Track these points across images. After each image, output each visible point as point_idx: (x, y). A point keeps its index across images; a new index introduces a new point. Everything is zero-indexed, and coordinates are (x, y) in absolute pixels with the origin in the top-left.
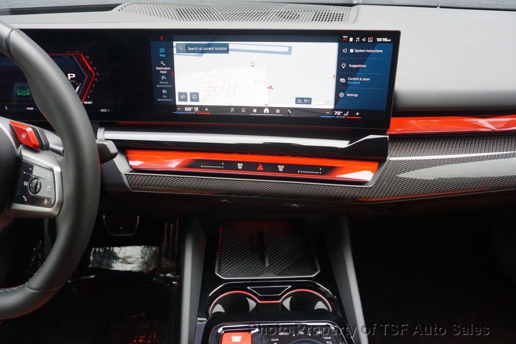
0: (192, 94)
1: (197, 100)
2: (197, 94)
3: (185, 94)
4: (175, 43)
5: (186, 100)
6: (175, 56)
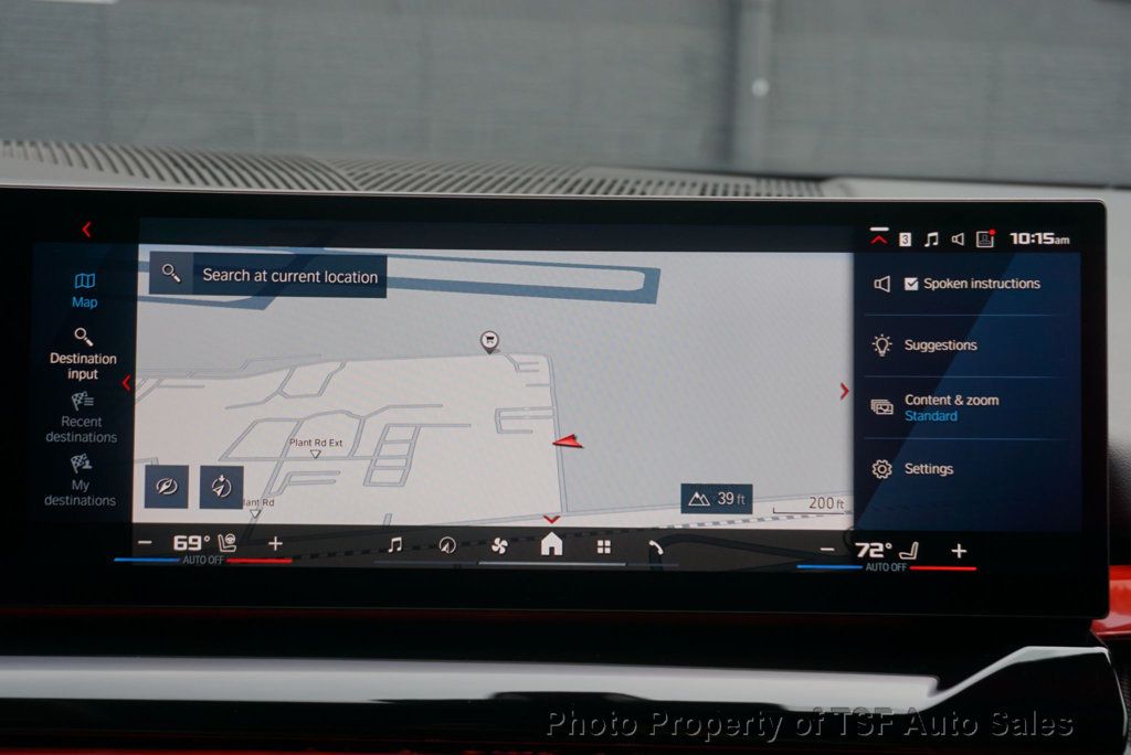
0: (208, 473)
1: (235, 500)
2: (235, 475)
3: (180, 473)
4: (145, 252)
5: (179, 501)
6: (142, 308)
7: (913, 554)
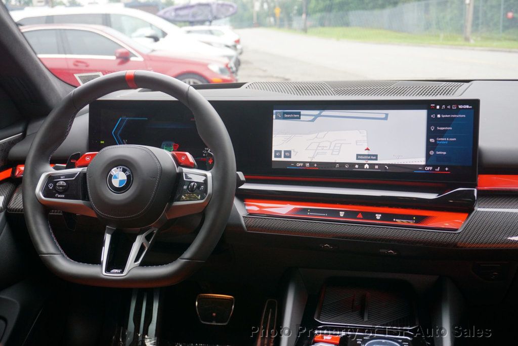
1: (290, 157)
2: (290, 152)
3: (280, 152)
4: (274, 111)
5: (280, 156)
6: (274, 120)
7: (438, 169)
